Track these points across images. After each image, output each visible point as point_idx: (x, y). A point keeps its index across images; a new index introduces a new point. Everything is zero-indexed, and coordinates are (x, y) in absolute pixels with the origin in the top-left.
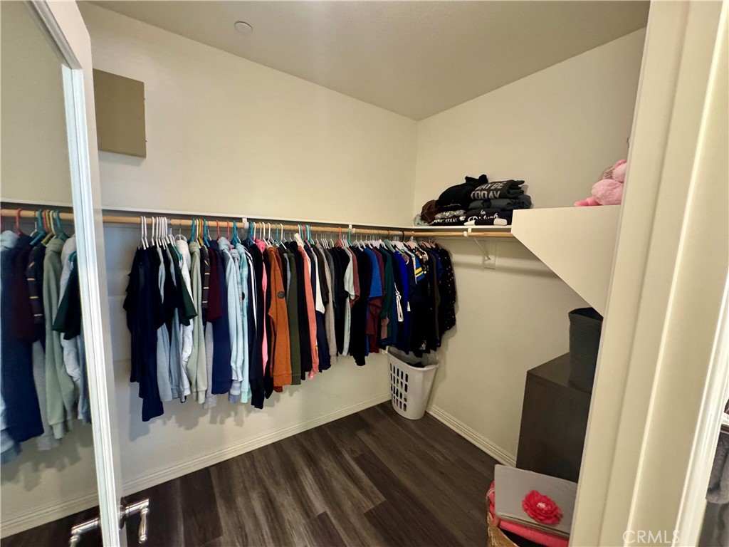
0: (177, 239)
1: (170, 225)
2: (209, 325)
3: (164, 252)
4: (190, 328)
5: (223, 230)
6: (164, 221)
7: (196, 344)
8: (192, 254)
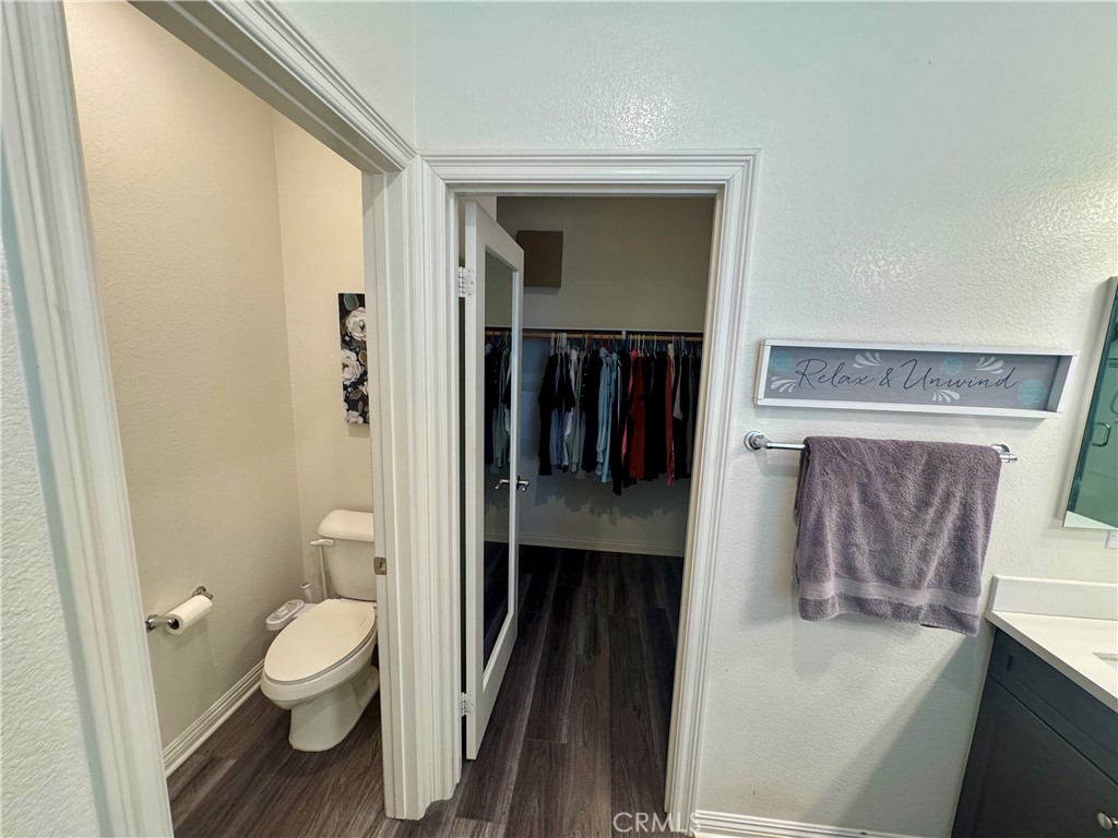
0: (571, 348)
1: (568, 339)
2: (584, 414)
3: (562, 358)
4: (571, 414)
5: (605, 341)
6: (565, 335)
7: (574, 427)
8: (579, 359)
